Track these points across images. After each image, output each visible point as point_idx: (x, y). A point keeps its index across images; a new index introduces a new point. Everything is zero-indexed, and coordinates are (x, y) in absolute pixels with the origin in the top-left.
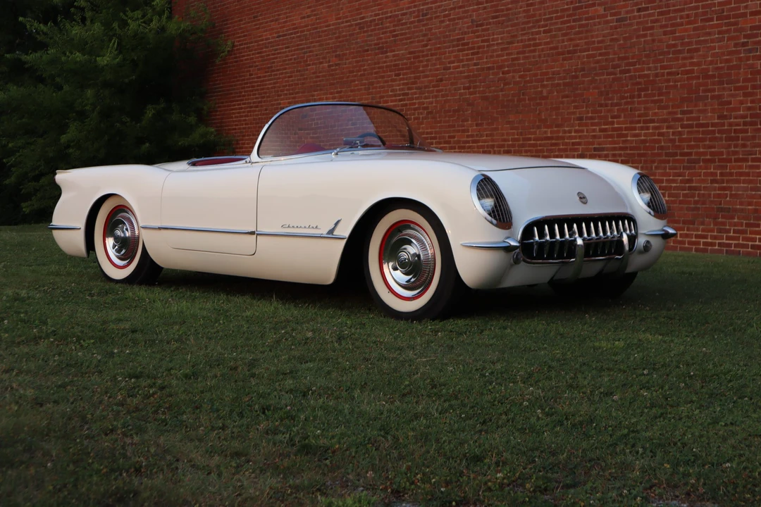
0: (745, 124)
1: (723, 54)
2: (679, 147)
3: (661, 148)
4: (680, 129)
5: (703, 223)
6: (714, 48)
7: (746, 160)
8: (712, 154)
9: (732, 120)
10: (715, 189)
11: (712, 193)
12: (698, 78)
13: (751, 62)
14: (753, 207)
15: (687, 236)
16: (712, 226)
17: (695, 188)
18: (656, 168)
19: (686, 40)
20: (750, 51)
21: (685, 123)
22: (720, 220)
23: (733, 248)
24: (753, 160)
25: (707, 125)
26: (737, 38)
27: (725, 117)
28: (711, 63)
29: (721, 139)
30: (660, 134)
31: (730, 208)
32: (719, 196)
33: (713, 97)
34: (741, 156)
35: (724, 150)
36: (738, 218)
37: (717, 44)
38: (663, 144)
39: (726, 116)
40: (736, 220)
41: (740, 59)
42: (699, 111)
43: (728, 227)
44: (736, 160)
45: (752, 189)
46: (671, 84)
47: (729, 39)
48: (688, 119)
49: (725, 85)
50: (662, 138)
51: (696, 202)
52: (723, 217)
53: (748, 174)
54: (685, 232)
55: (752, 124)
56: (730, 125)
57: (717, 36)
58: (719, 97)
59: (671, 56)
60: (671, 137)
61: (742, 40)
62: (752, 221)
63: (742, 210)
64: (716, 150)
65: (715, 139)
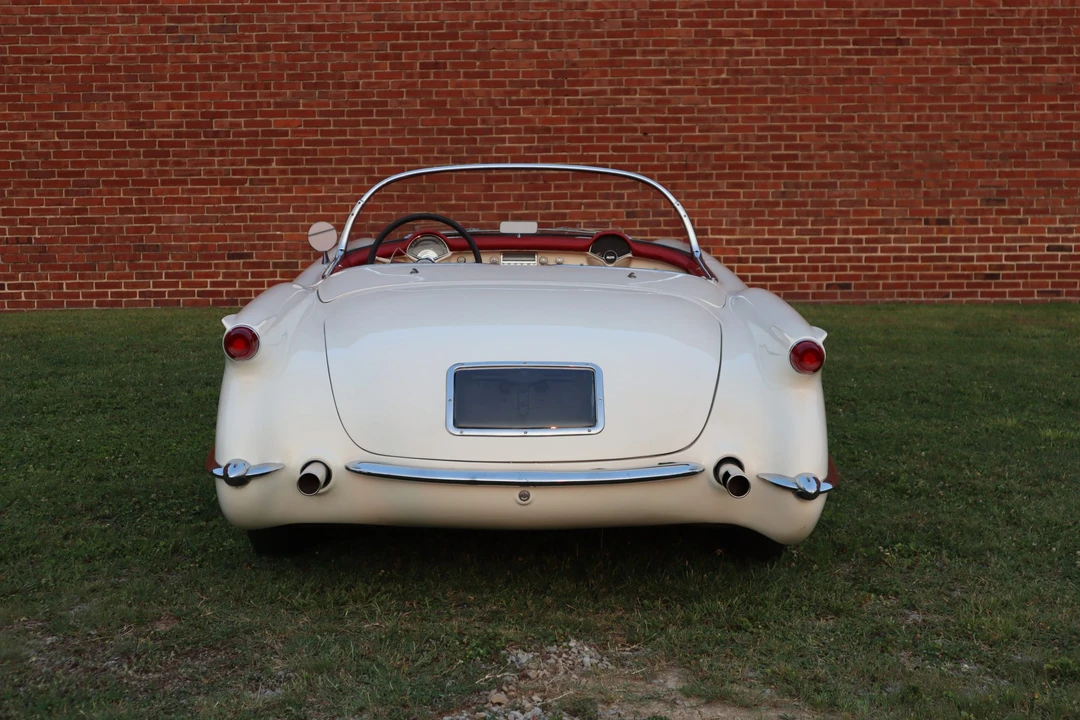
0: (178, 135)
1: (133, 39)
2: (57, 164)
3: (23, 165)
4: (57, 139)
5: (111, 267)
6: (116, 30)
7: (185, 182)
8: (119, 174)
9: (155, 129)
10: (129, 221)
11: (125, 226)
12: (88, 69)
13: (184, 53)
14: (200, 243)
15: (81, 286)
16: (127, 270)
17: (93, 221)
18: (11, 193)
19: (60, 15)
20: (182, 39)
21: (67, 130)
22: (141, 261)
23: (167, 298)
24: (194, 182)
25: (111, 135)
26: (158, 20)
27: (142, 126)
28: (111, 50)
29: (137, 154)
30: (14, 146)
31: (158, 246)
32: (137, 230)
33: (117, 98)
34: (173, 177)
35: (144, 170)
36: (173, 258)
37: (120, 26)
38: (23, 159)
39: (143, 123)
40: (170, 261)
41: (165, 49)
42: (94, 115)
43: (156, 271)
44: (164, 183)
45: (195, 220)
46: (34, 74)
47: (142, 20)
48: (71, 126)
49: (140, 82)
50: (22, 151)
51: (94, 240)
52: (145, 258)
53: (188, 201)
54: (78, 281)
55: (188, 135)
56: (153, 135)
57: (119, 14)
58: (128, 97)
59: (31, 34)
60: (40, 150)
61: (166, 24)
62: (198, 261)
63: (180, 248)
64: (128, 168)
65: (127, 154)
